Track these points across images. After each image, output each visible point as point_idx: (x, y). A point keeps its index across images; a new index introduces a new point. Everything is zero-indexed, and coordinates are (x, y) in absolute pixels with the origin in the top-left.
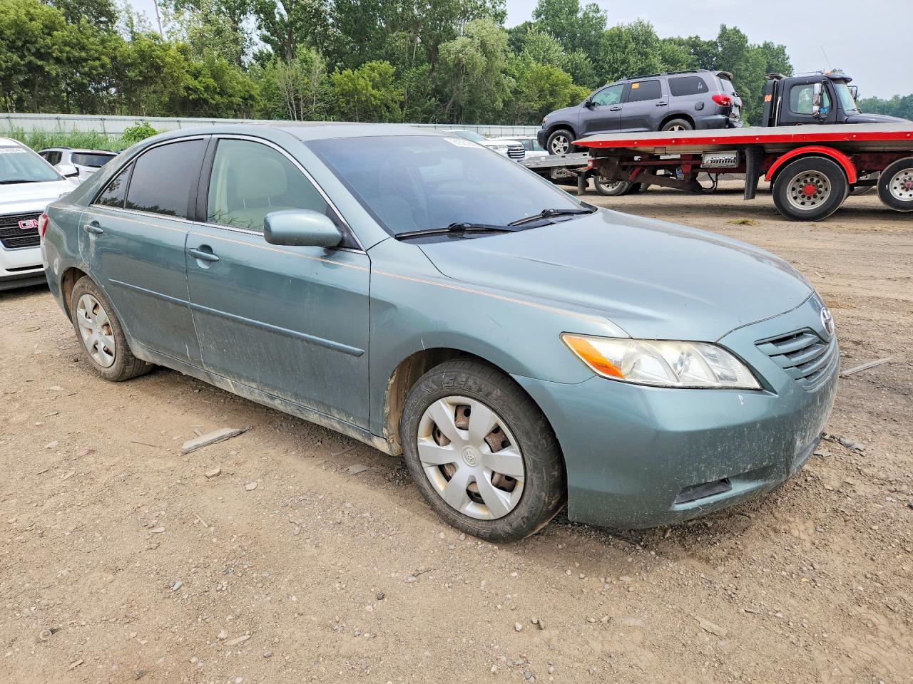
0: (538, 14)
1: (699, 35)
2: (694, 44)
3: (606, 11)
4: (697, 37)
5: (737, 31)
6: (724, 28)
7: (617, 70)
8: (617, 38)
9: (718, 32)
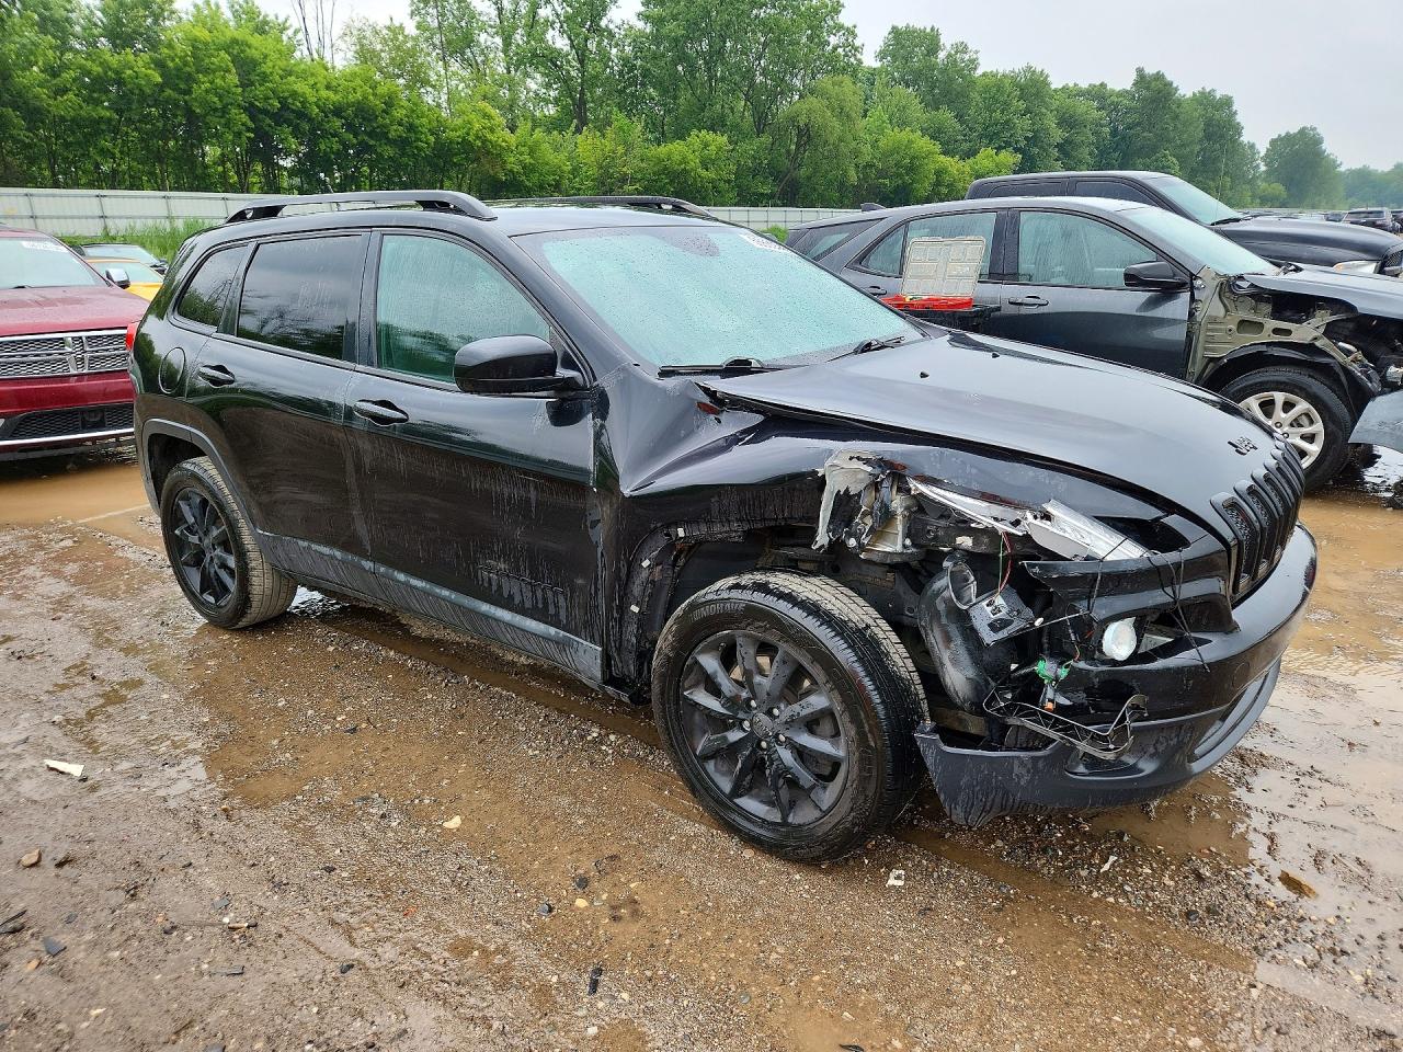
0: (882, 55)
1: (1105, 82)
2: (1098, 94)
3: (977, 52)
4: (1102, 85)
5: (1159, 77)
6: (1140, 71)
8: (997, 89)
9: (1134, 76)
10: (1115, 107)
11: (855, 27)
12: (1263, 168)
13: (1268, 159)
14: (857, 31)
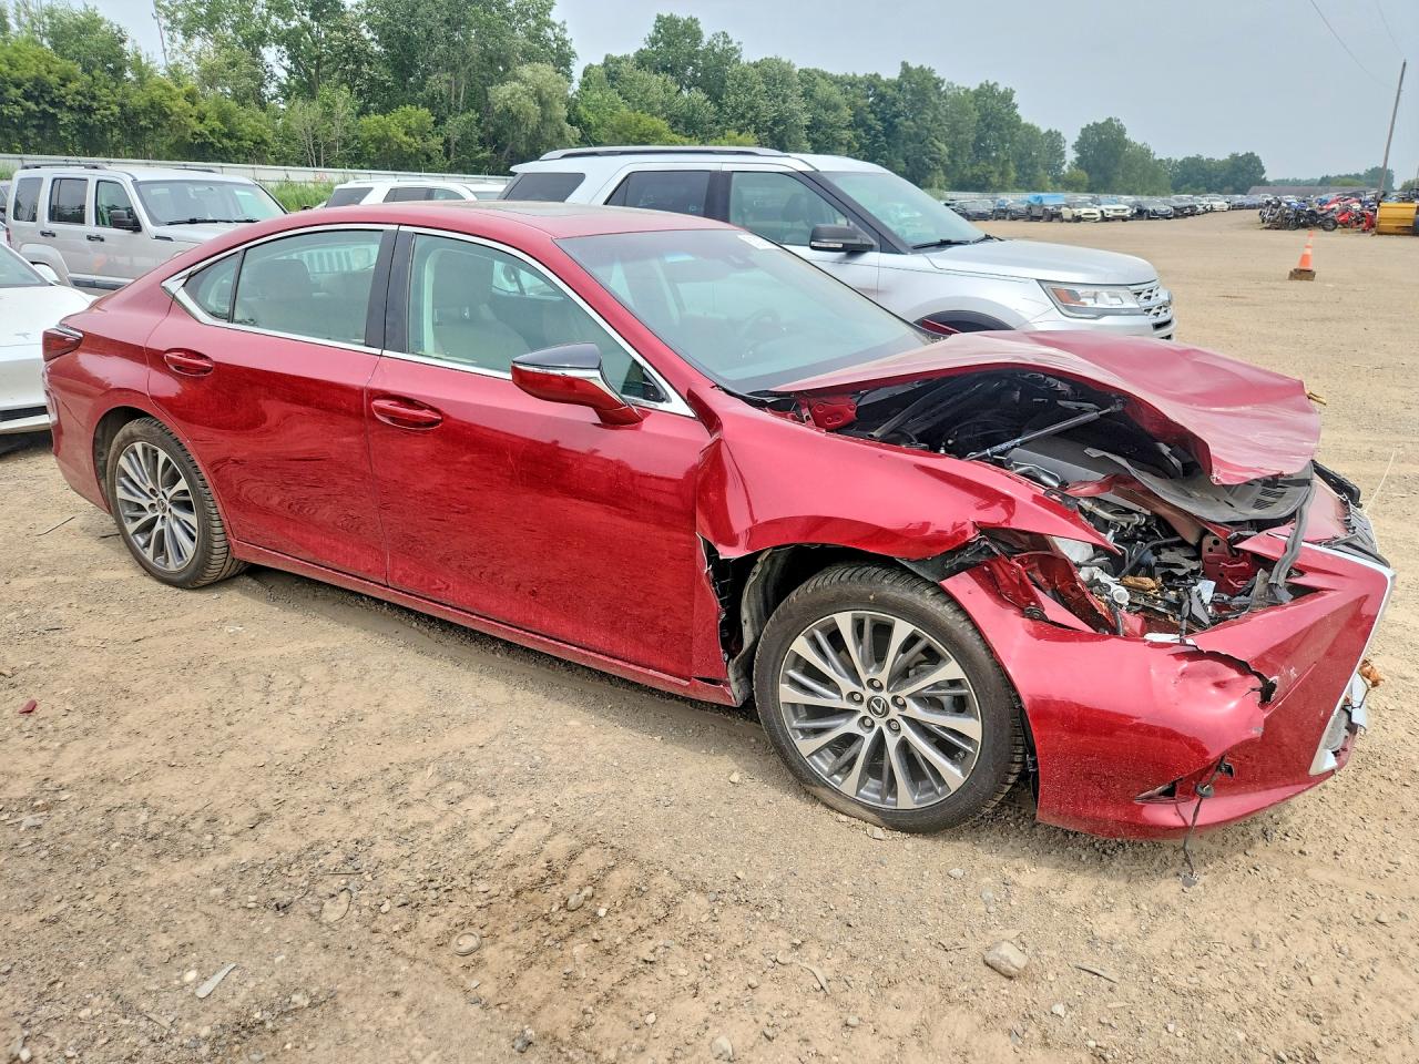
0: (653, 40)
1: (880, 73)
2: (873, 82)
3: (740, 42)
4: (876, 76)
5: (925, 72)
6: (905, 65)
7: (743, 116)
9: (900, 68)
10: (882, 97)
11: (564, 23)
12: (1071, 156)
13: (1079, 147)
14: (566, 26)
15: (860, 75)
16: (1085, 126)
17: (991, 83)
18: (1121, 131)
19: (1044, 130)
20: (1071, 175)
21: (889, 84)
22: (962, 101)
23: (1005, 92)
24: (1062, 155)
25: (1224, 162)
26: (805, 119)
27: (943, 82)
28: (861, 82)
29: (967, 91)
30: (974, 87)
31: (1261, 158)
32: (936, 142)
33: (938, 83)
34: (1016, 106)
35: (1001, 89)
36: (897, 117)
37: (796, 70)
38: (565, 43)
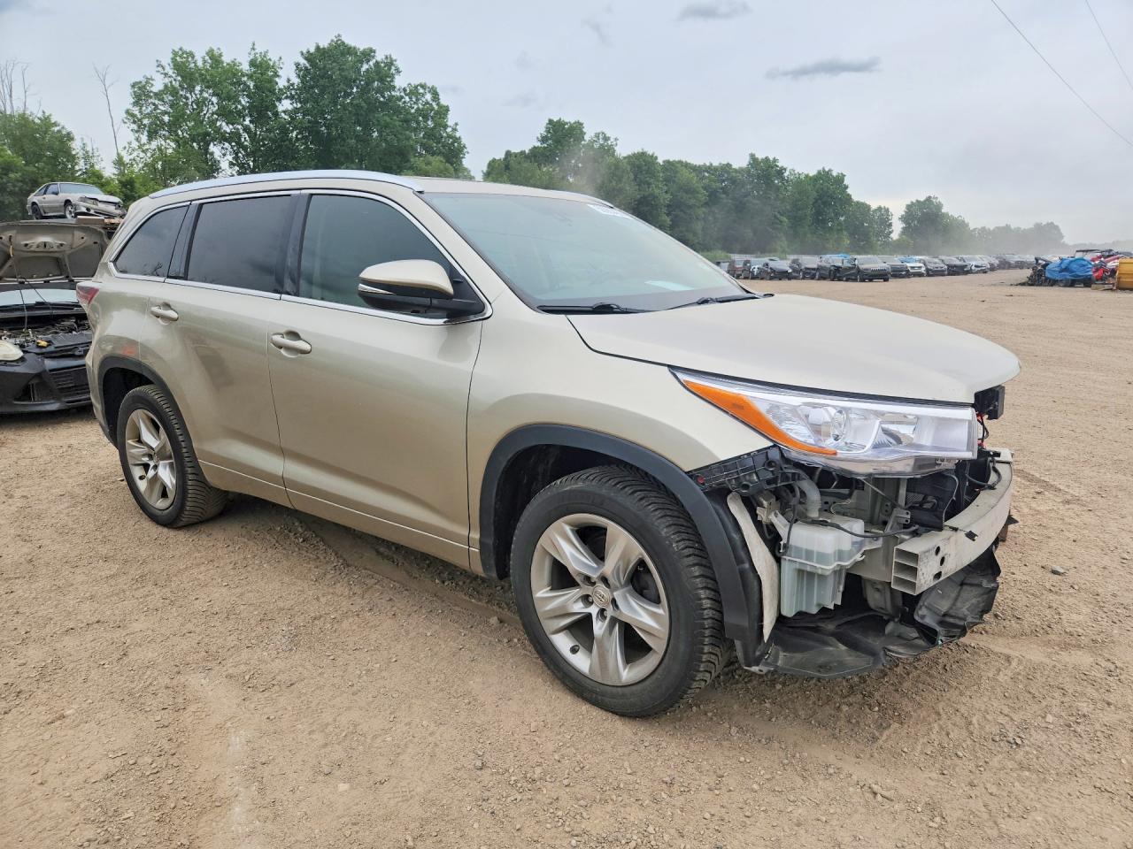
15: (716, 164)
16: (909, 203)
17: (827, 170)
18: (939, 206)
19: (874, 206)
20: (898, 240)
21: (740, 171)
22: (803, 183)
23: (838, 176)
24: (890, 225)
25: (1030, 230)
26: (665, 198)
27: (785, 169)
28: (716, 169)
29: (807, 176)
30: (812, 173)
31: (1060, 227)
32: (779, 216)
33: (781, 172)
34: (847, 187)
35: (834, 174)
36: (746, 196)
37: (660, 161)
38: (457, 140)
